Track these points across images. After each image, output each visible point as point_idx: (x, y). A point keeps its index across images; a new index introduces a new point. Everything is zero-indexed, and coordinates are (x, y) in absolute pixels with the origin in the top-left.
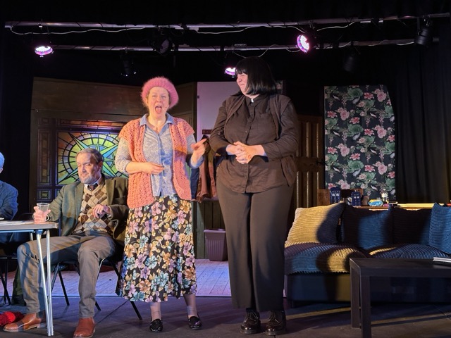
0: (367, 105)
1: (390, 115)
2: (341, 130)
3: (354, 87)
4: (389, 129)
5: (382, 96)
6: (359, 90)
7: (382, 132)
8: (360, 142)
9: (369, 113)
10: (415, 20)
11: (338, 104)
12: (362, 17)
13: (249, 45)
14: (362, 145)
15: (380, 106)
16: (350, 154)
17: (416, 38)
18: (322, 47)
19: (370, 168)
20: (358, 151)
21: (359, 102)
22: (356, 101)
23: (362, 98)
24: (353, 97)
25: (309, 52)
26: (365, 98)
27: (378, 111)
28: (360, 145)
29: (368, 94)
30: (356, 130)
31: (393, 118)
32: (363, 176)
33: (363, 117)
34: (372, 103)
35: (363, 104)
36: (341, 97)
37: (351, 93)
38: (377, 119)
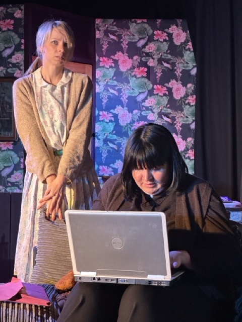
0: (158, 49)
1: (191, 65)
2: (120, 86)
3: (139, 21)
4: (189, 85)
5: (180, 35)
6: (146, 26)
7: (179, 90)
8: (146, 104)
9: (160, 61)
11: (115, 47)
14: (150, 109)
15: (176, 51)
16: (133, 122)
21: (146, 44)
22: (142, 42)
23: (151, 39)
24: (137, 37)
26: (155, 38)
27: (173, 59)
28: (147, 109)
29: (159, 32)
30: (142, 86)
31: (194, 72)
33: (153, 67)
34: (165, 46)
35: (151, 48)
36: (119, 37)
37: (134, 30)
38: (172, 71)
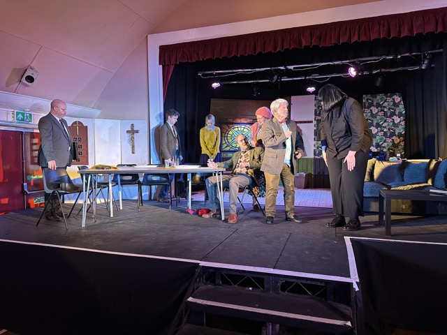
0: (389, 105)
1: (402, 110)
2: (373, 119)
3: (381, 95)
4: (401, 118)
5: (398, 99)
6: (384, 96)
7: (397, 120)
8: (384, 125)
9: (389, 109)
10: (420, 55)
11: (371, 105)
12: (387, 55)
13: (320, 75)
14: (385, 127)
15: (396, 105)
16: (378, 132)
17: (420, 65)
18: (362, 73)
19: (389, 140)
20: (383, 131)
22: (382, 102)
23: (385, 101)
24: (380, 101)
25: (356, 76)
26: (387, 101)
27: (395, 108)
29: (389, 98)
30: (381, 119)
31: (404, 112)
32: (385, 144)
33: (386, 111)
34: (392, 103)
35: (386, 104)
36: (373, 101)
37: (379, 98)
38: (395, 112)
